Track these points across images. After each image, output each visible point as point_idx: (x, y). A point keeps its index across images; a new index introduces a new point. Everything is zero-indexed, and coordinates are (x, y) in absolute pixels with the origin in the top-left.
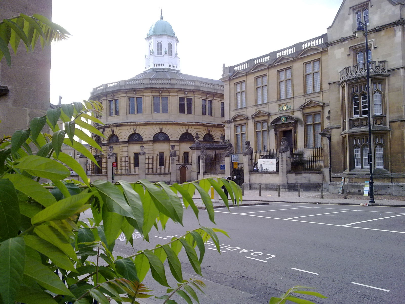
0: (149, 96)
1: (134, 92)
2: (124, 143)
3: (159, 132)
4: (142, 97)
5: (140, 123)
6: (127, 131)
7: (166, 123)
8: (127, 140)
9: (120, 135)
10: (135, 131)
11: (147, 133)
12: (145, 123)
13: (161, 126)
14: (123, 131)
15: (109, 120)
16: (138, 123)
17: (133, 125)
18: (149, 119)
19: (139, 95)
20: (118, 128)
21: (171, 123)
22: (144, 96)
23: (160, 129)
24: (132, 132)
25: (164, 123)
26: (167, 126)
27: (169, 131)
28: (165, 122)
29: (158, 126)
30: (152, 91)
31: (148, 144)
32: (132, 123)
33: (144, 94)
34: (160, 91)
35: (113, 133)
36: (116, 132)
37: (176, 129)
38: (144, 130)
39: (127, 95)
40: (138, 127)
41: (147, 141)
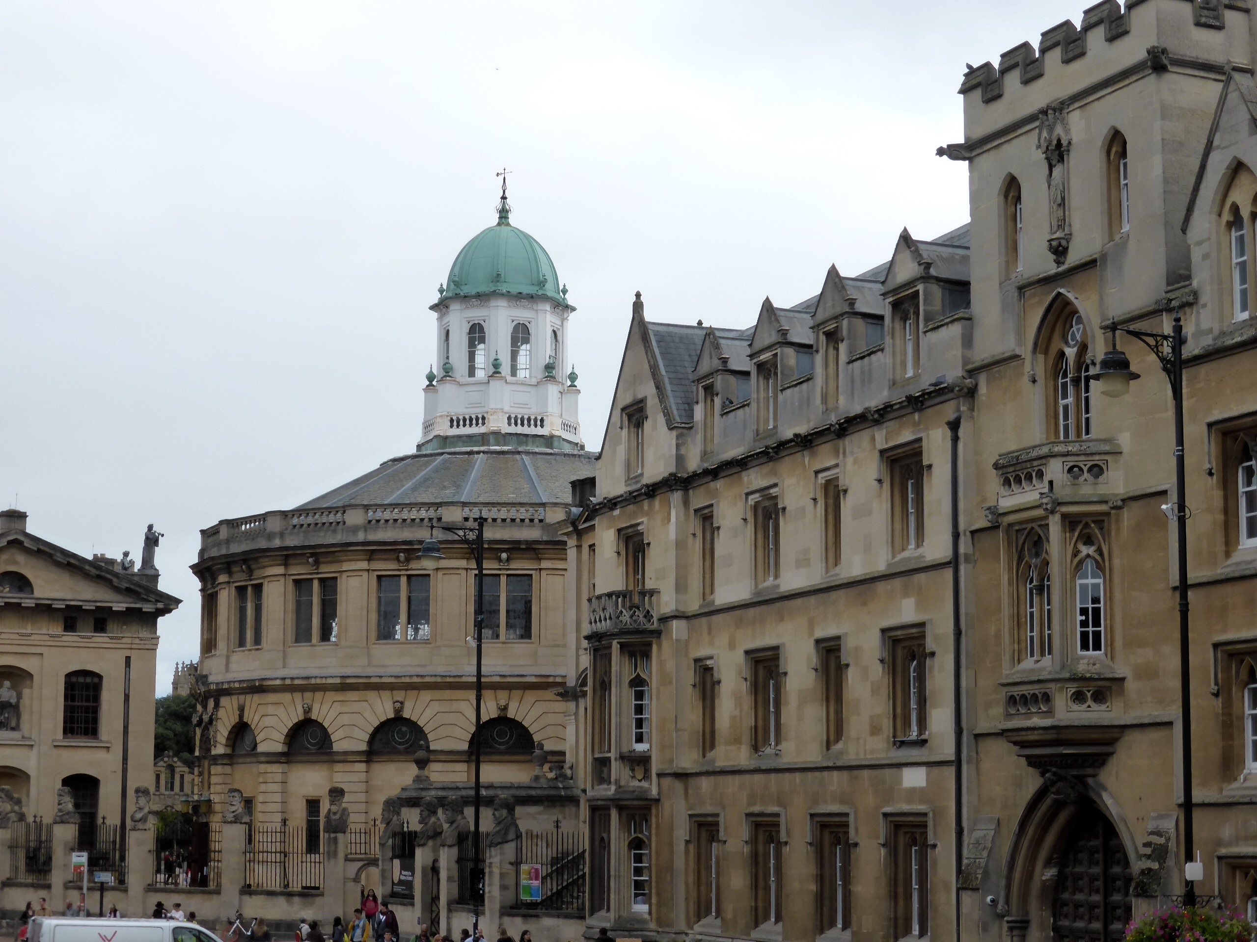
0: (360, 573)
1: (311, 560)
2: (270, 759)
3: (391, 715)
4: (336, 578)
5: (324, 681)
6: (280, 711)
7: (415, 680)
8: (279, 748)
9: (261, 725)
10: (308, 710)
11: (345, 719)
12: (338, 681)
13: (399, 695)
14: (271, 709)
15: (233, 666)
16: (318, 681)
17: (302, 689)
18: (356, 668)
19: (327, 570)
20: (257, 698)
21: (433, 680)
22: (344, 575)
23: (394, 703)
24: (297, 716)
25: (407, 680)
26: (422, 692)
27: (429, 713)
28: (411, 676)
29: (386, 694)
30: (371, 556)
32: (297, 682)
33: (345, 566)
34: (402, 554)
35: (241, 716)
36: (251, 716)
37: (455, 706)
38: (337, 708)
39: (286, 568)
40: (319, 695)
41: (346, 753)
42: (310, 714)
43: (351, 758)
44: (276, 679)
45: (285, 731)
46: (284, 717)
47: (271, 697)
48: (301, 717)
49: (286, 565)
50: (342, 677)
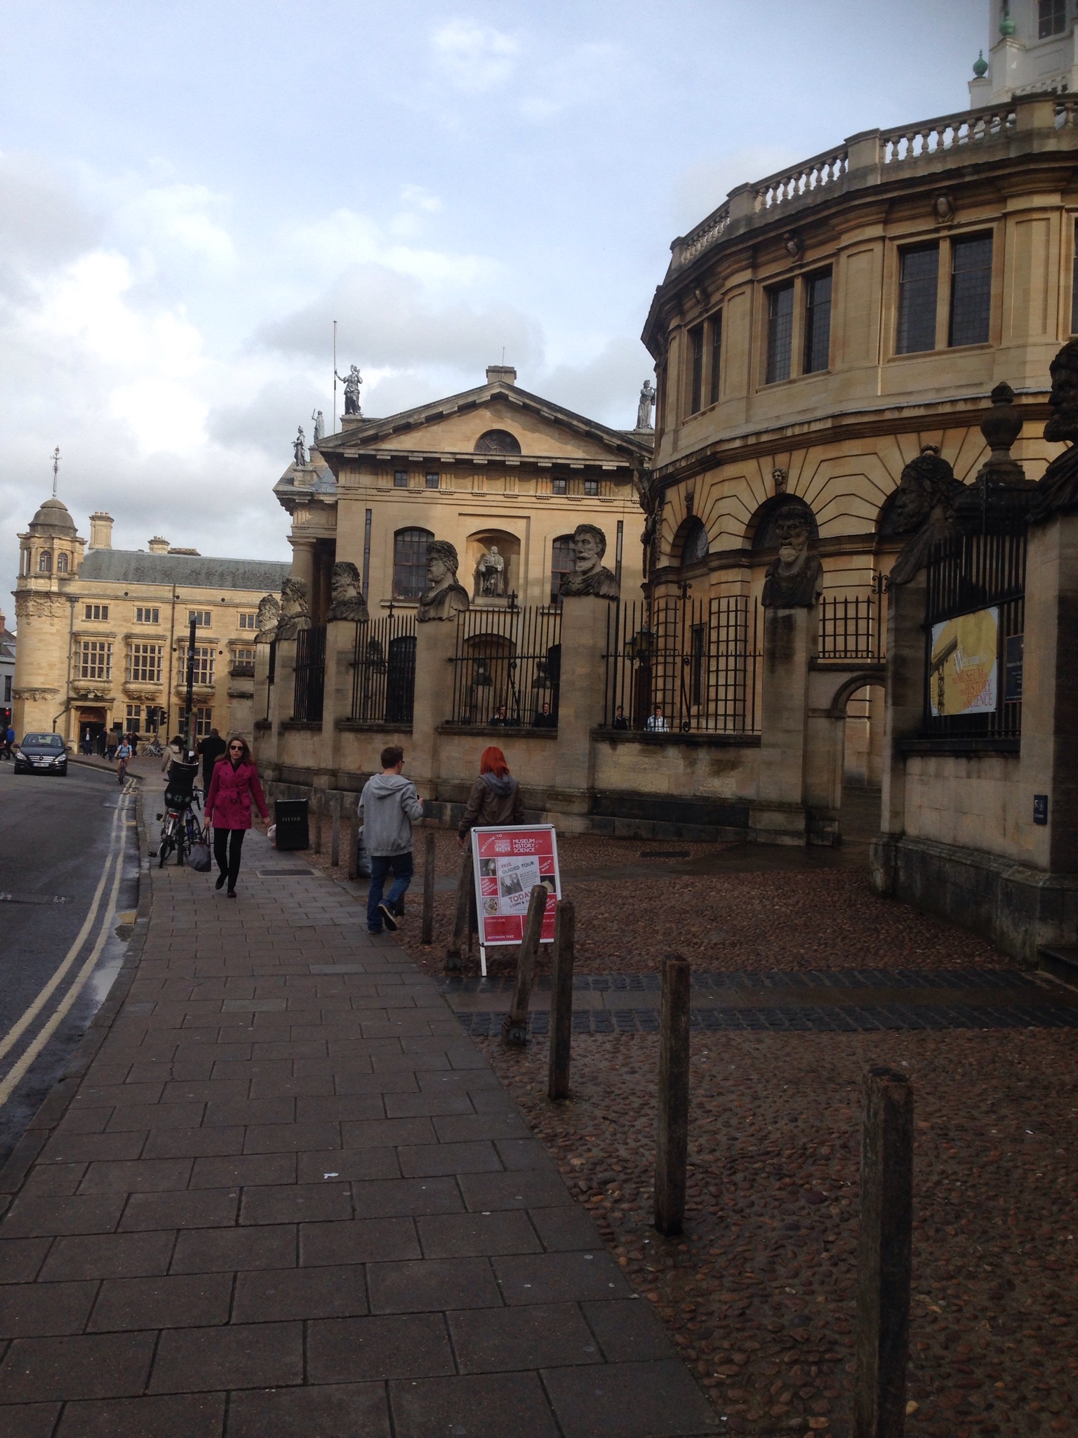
0: (871, 246)
1: (790, 244)
2: (724, 561)
4: (830, 266)
5: (805, 429)
6: (740, 489)
7: (961, 407)
8: (737, 544)
9: (714, 515)
10: (780, 480)
11: (839, 487)
12: (829, 424)
14: (727, 489)
15: (681, 441)
16: (797, 431)
17: (772, 449)
19: (816, 259)
20: (709, 477)
22: (844, 256)
24: (763, 491)
25: (948, 409)
28: (953, 402)
31: (843, 562)
32: (764, 438)
33: (845, 241)
34: (942, 199)
35: (689, 508)
36: (702, 504)
38: (827, 470)
39: (755, 272)
40: (798, 455)
41: (838, 540)
42: (784, 486)
43: (848, 547)
44: (734, 439)
45: (746, 518)
46: (746, 497)
47: (730, 470)
48: (771, 493)
49: (754, 266)
50: (833, 417)
